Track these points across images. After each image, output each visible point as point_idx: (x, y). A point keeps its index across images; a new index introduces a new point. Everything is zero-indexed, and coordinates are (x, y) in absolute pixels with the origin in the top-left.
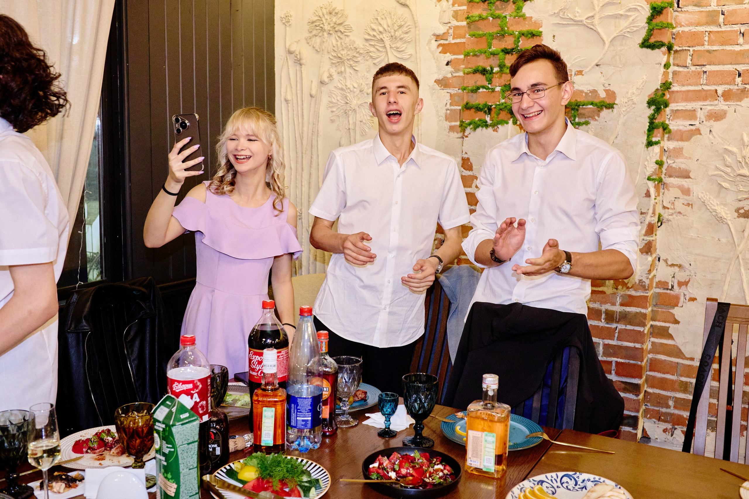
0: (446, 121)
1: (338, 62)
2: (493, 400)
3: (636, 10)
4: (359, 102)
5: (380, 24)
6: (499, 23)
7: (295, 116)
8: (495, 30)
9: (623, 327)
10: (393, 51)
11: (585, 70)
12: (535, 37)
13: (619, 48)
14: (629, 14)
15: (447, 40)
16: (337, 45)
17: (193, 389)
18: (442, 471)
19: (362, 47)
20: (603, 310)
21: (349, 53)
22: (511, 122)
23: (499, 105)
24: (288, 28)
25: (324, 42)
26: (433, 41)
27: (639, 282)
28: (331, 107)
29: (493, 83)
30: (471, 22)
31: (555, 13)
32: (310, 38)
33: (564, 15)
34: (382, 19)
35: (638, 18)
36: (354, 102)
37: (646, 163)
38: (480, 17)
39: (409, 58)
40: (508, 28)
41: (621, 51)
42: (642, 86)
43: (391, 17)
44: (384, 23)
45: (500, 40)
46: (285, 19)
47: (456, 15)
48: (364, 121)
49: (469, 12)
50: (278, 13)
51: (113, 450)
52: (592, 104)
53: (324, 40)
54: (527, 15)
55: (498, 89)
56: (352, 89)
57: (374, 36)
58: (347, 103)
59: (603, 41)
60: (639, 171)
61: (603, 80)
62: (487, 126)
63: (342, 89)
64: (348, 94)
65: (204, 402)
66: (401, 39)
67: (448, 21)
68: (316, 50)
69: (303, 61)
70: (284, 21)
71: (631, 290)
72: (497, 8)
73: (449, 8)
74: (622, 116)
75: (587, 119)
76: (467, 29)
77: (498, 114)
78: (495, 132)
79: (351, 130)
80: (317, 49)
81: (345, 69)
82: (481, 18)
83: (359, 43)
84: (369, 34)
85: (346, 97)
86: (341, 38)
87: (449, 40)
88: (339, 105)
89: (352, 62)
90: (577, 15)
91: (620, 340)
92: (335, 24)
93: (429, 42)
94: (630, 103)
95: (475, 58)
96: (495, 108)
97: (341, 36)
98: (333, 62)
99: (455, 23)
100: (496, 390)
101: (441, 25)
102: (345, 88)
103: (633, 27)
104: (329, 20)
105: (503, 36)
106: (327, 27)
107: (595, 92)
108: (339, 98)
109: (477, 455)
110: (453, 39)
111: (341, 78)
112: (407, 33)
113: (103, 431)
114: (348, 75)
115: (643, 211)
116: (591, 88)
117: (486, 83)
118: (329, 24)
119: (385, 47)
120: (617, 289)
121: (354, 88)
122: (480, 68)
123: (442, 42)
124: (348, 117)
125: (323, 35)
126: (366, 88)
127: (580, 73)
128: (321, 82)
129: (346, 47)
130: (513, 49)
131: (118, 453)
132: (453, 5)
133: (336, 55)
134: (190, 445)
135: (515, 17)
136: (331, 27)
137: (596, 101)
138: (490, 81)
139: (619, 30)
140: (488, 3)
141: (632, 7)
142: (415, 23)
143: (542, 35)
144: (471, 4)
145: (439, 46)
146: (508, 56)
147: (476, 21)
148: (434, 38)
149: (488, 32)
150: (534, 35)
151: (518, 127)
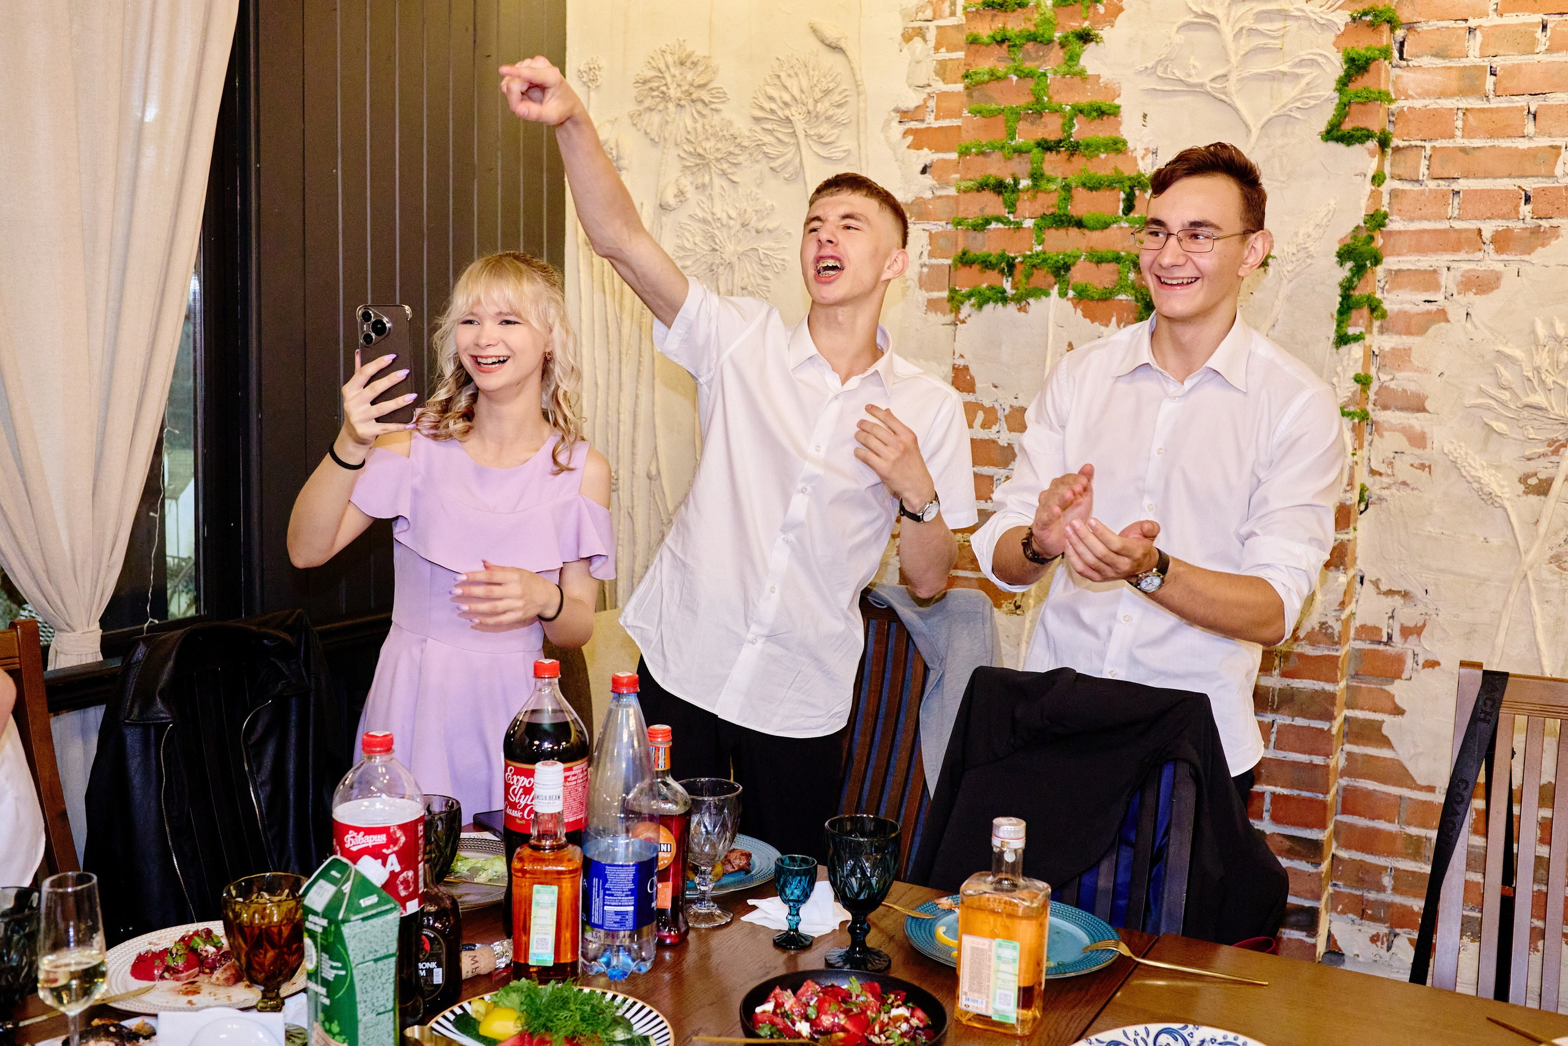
0: (921, 287)
1: (697, 165)
2: (1013, 873)
3: (1313, 63)
4: (740, 249)
5: (785, 88)
6: (1032, 86)
7: (606, 275)
8: (1023, 101)
9: (1288, 721)
10: (810, 142)
12: (1105, 118)
13: (1280, 142)
14: (1299, 71)
15: (923, 121)
16: (695, 129)
18: (907, 1020)
19: (748, 133)
21: (719, 145)
22: (1055, 291)
23: (1030, 257)
24: (593, 94)
25: (667, 122)
26: (895, 124)
27: (1321, 627)
29: (1019, 212)
30: (974, 85)
31: (1146, 68)
32: (640, 115)
33: (1165, 72)
34: (790, 76)
35: (1319, 81)
36: (730, 249)
38: (992, 75)
39: (844, 158)
40: (1050, 98)
41: (1282, 147)
42: (1325, 220)
43: (808, 72)
44: (793, 85)
45: (1032, 123)
46: (588, 75)
47: (942, 70)
48: (749, 288)
49: (969, 65)
50: (574, 63)
51: (217, 974)
53: (669, 119)
54: (1090, 72)
55: (1029, 223)
56: (724, 222)
57: (772, 111)
58: (714, 250)
59: (1247, 126)
62: (1004, 299)
63: (704, 221)
64: (717, 232)
66: (828, 118)
67: (926, 82)
68: (652, 140)
70: (585, 79)
71: (1303, 643)
72: (1027, 57)
73: (928, 56)
74: (1285, 282)
76: (965, 99)
77: (1028, 277)
78: (1023, 314)
80: (653, 136)
81: (711, 179)
82: (994, 77)
83: (742, 126)
84: (762, 108)
85: (713, 238)
86: (703, 116)
87: (927, 121)
88: (696, 253)
89: (725, 166)
90: (1193, 72)
91: (1281, 749)
92: (691, 85)
93: (887, 123)
94: (1302, 254)
95: (981, 158)
96: (1022, 263)
97: (705, 111)
98: (687, 164)
99: (940, 86)
100: (1020, 851)
101: (910, 91)
102: (710, 219)
103: (1309, 98)
104: (679, 77)
105: (1040, 114)
106: (673, 92)
108: (698, 239)
109: (979, 987)
110: (936, 119)
111: (704, 199)
112: (840, 106)
113: (196, 933)
114: (717, 190)
117: (1004, 212)
118: (679, 86)
119: (794, 134)
121: (730, 218)
122: (992, 181)
123: (914, 125)
124: (717, 280)
125: (667, 108)
126: (755, 218)
128: (661, 206)
129: (715, 135)
130: (1060, 141)
131: (227, 980)
132: (937, 49)
133: (692, 150)
134: (380, 963)
135: (1064, 76)
136: (682, 92)
138: (1012, 207)
139: (1279, 105)
140: (1009, 46)
141: (1306, 57)
142: (858, 86)
143: (1119, 112)
144: (973, 47)
145: (906, 133)
146: (1050, 157)
147: (983, 82)
148: (897, 117)
149: (1008, 106)
150: (1103, 113)
151: (1070, 302)
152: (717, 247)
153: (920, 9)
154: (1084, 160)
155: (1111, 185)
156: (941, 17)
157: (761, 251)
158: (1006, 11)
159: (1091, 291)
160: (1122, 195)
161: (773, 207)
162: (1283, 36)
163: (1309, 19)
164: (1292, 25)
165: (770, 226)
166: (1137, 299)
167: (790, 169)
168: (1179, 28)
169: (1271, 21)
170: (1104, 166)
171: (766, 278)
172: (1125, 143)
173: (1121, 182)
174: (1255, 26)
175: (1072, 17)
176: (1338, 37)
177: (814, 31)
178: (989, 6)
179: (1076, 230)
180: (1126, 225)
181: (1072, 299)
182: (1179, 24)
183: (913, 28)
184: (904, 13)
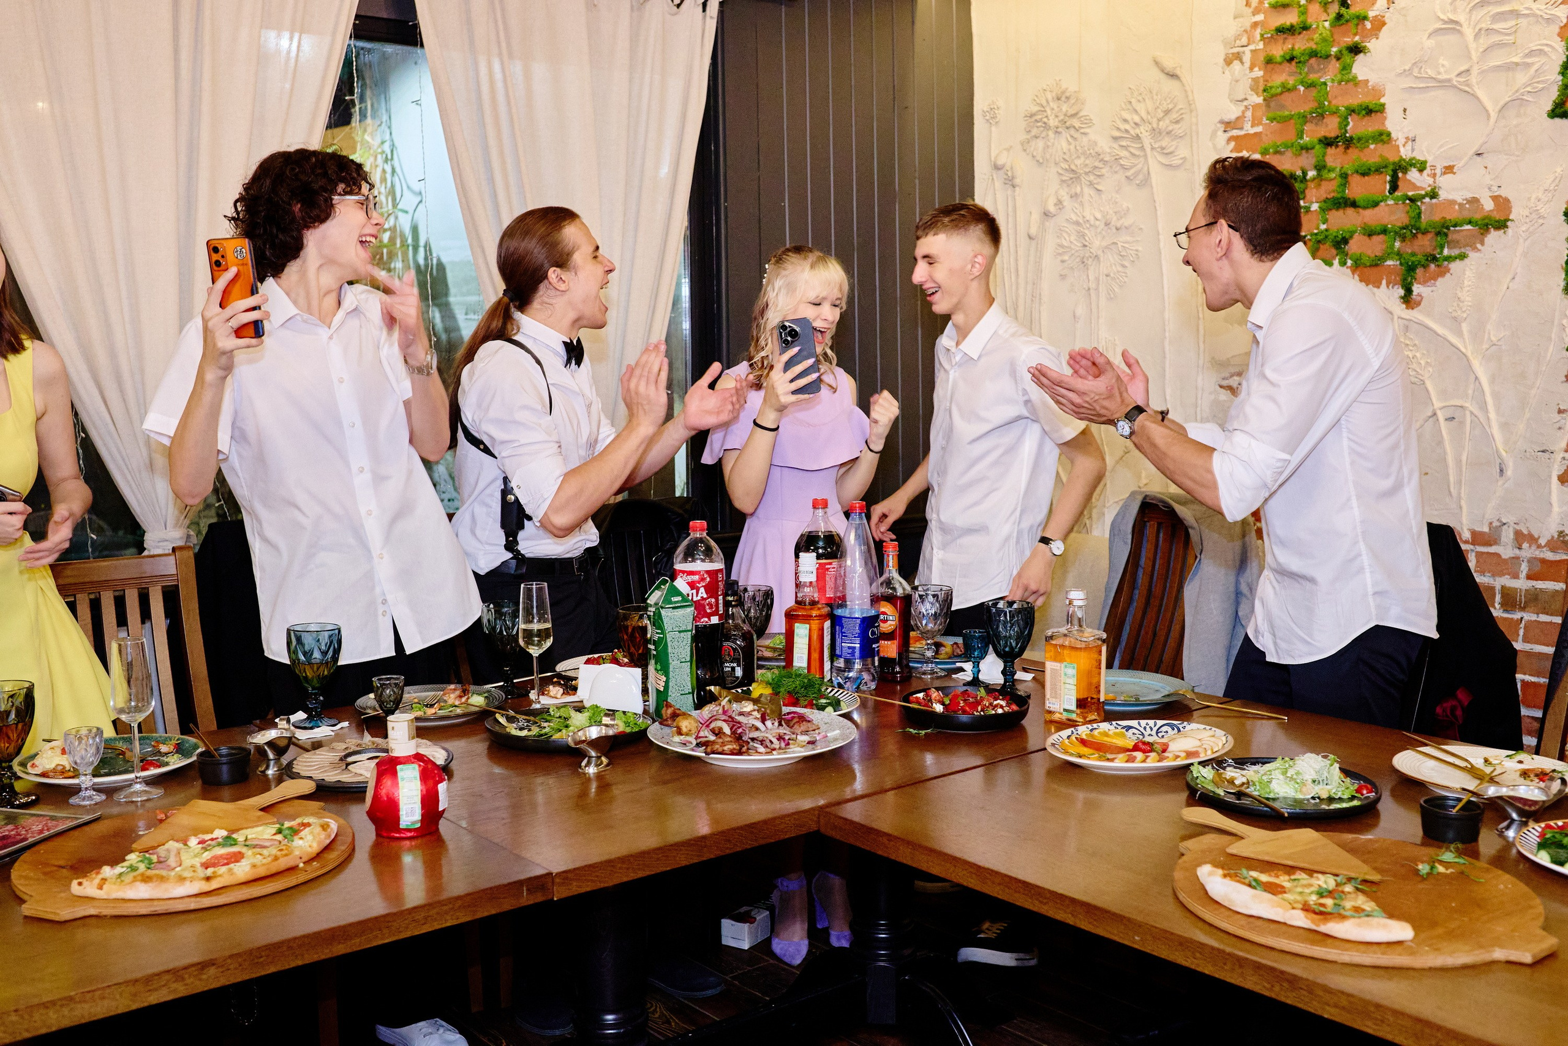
1: (1071, 179)
3: (1541, 52)
4: (1104, 244)
5: (1136, 111)
6: (1315, 94)
7: (1005, 271)
8: (1306, 108)
9: (1534, 617)
10: (1156, 154)
11: (1459, 165)
12: (1373, 115)
13: (1514, 123)
14: (1529, 60)
15: (1242, 129)
16: (1069, 150)
17: (699, 583)
18: (1002, 707)
19: (1108, 150)
20: (1498, 588)
21: (1087, 162)
22: (1336, 262)
23: (1317, 234)
24: (993, 128)
25: (1048, 147)
26: (1220, 133)
27: (1559, 536)
28: (1060, 254)
29: (1308, 197)
30: (1272, 97)
31: (1405, 70)
32: (1028, 142)
33: (1420, 73)
34: (1139, 101)
35: (1547, 67)
36: (1097, 243)
37: (1564, 322)
38: (1284, 87)
39: (1181, 164)
40: (1330, 102)
41: (1516, 126)
42: (1553, 185)
43: (1152, 98)
44: (1141, 108)
45: (1316, 124)
46: (989, 113)
47: (1253, 86)
48: (1112, 275)
49: (1267, 81)
50: (980, 105)
52: (1470, 222)
53: (1050, 144)
54: (1360, 78)
55: (1315, 207)
56: (1092, 223)
57: (1127, 131)
58: (1085, 246)
59: (1487, 111)
60: (1553, 336)
61: (1488, 180)
63: (1077, 223)
64: (1086, 231)
65: (713, 600)
66: (1169, 133)
67: (1244, 97)
68: (1038, 161)
69: (1017, 181)
70: (987, 118)
71: (1544, 549)
72: (1311, 70)
73: (1245, 75)
74: (1521, 240)
75: (1463, 250)
76: (1264, 109)
79: (1091, 291)
80: (1038, 158)
81: (1082, 189)
82: (1286, 89)
83: (1104, 145)
84: (1118, 129)
85: (1084, 236)
86: (1075, 139)
87: (1245, 128)
88: (1072, 249)
89: (1092, 178)
90: (1442, 70)
91: (1528, 642)
92: (1065, 115)
93: (1214, 133)
94: (1534, 216)
95: (1279, 156)
97: (1076, 135)
98: (1064, 178)
99: (1252, 99)
101: (1231, 105)
102: (1081, 221)
103: (1538, 82)
104: (1057, 110)
105: (1322, 116)
106: (1053, 122)
107: (1475, 201)
108: (1072, 238)
109: (1056, 695)
110: (1252, 127)
111: (1077, 206)
112: (1177, 122)
114: (1086, 197)
115: (1562, 408)
116: (1469, 195)
118: (1057, 116)
119: (1142, 148)
120: (1520, 548)
121: (1097, 220)
123: (1235, 133)
124: (1088, 269)
125: (1048, 135)
126: (1115, 218)
127: (1449, 169)
128: (1045, 213)
129: (1084, 153)
130: (1337, 137)
132: (1251, 69)
133: (1067, 167)
134: (682, 634)
135: (1340, 83)
136: (1059, 121)
137: (1477, 217)
139: (1513, 91)
140: (1297, 63)
141: (1534, 48)
142: (1190, 105)
143: (1384, 108)
144: (1270, 66)
145: (1230, 139)
146: (1331, 151)
147: (1276, 95)
148: (1222, 127)
149: (1297, 112)
150: (1372, 111)
151: (1349, 270)
152: (1087, 244)
153: (1238, 37)
154: (1357, 151)
155: (1378, 170)
156: (1254, 42)
157: (1120, 244)
158: (1293, 34)
159: (1366, 260)
160: (1388, 178)
161: (1128, 209)
162: (1515, 32)
163: (1535, 15)
164: (1523, 22)
165: (1126, 224)
166: (1401, 264)
167: (1141, 177)
168: (1430, 35)
169: (1505, 20)
170: (1373, 154)
171: (1124, 266)
172: (1389, 134)
173: (1386, 167)
174: (1491, 27)
175: (1345, 34)
176: (1561, 28)
177: (1157, 63)
178: (1280, 32)
179: (1352, 209)
180: (1390, 202)
181: (1350, 267)
182: (1430, 31)
183: (1233, 54)
184: (1226, 43)
